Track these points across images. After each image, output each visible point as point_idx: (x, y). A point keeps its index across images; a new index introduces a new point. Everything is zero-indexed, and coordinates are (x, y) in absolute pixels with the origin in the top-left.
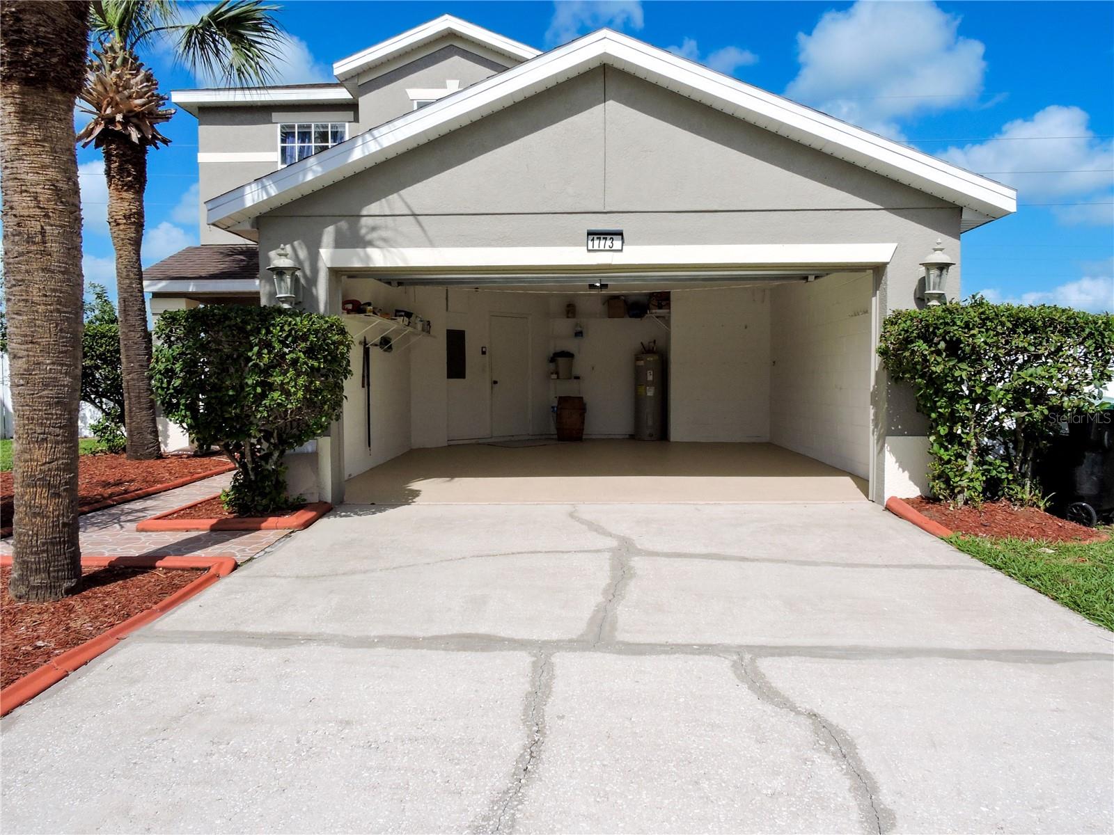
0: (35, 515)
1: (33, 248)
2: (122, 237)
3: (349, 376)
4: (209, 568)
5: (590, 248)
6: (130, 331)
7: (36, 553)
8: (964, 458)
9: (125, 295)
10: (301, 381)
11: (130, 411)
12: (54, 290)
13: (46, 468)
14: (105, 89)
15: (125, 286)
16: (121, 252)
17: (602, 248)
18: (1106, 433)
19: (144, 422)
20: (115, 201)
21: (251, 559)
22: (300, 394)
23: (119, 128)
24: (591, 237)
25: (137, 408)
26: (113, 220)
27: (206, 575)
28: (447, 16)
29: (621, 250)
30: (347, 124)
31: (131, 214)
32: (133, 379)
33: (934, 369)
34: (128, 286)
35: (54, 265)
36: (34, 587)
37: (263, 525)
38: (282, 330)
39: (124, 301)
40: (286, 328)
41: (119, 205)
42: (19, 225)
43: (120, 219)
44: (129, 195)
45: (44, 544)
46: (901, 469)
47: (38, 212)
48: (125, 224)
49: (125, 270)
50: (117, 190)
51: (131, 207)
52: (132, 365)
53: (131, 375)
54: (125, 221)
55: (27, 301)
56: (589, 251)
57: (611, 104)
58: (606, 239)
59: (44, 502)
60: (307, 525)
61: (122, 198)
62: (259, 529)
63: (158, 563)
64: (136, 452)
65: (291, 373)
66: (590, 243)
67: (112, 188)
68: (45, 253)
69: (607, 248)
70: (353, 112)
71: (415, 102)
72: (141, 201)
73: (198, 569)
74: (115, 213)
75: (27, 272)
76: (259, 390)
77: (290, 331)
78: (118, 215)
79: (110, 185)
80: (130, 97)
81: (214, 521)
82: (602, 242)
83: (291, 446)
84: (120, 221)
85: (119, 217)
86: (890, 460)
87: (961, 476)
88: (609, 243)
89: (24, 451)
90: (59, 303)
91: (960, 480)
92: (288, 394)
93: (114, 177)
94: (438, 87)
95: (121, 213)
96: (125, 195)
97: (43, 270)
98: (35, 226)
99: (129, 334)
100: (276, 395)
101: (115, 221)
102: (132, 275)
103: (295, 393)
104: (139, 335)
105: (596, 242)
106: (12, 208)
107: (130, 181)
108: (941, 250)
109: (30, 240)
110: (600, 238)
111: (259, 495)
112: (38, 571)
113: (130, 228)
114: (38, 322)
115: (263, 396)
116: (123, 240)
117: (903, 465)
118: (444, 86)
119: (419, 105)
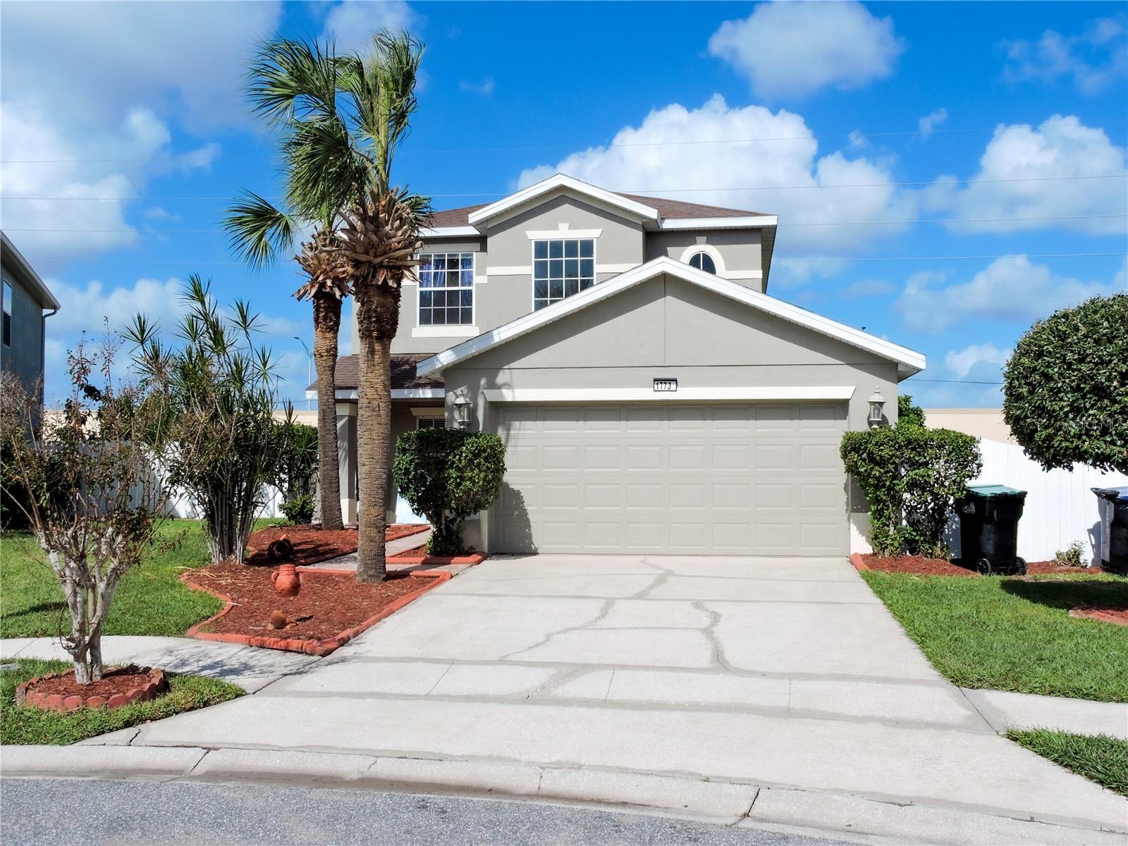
0: (371, 541)
1: (375, 413)
2: (324, 365)
3: (505, 472)
4: (439, 577)
5: (656, 389)
7: (371, 560)
8: (888, 526)
9: (324, 407)
10: (482, 475)
12: (382, 433)
13: (376, 518)
14: (319, 262)
15: (324, 401)
16: (322, 376)
17: (663, 389)
18: (995, 512)
20: (321, 340)
21: (457, 574)
22: (481, 483)
23: (328, 290)
24: (656, 382)
26: (318, 354)
27: (437, 580)
29: (676, 391)
30: (474, 254)
31: (330, 349)
33: (860, 470)
34: (326, 401)
35: (383, 421)
36: (370, 576)
37: (452, 561)
38: (473, 446)
39: (324, 412)
40: (475, 445)
41: (323, 342)
42: (369, 403)
43: (323, 352)
44: (329, 335)
45: (374, 555)
46: (860, 535)
47: (377, 396)
48: (325, 356)
49: (324, 389)
50: (322, 332)
51: (330, 343)
52: (327, 459)
54: (325, 354)
55: (370, 438)
56: (655, 391)
57: (669, 298)
58: (666, 383)
59: (375, 535)
60: (479, 562)
61: (324, 338)
62: (450, 564)
63: (411, 574)
64: (327, 524)
65: (476, 471)
66: (656, 386)
67: (318, 330)
68: (379, 416)
69: (667, 389)
70: (479, 244)
71: (533, 242)
72: (336, 338)
73: (433, 577)
74: (320, 349)
75: (372, 425)
76: (458, 480)
77: (477, 447)
78: (322, 350)
80: (336, 267)
81: (423, 559)
82: (664, 385)
83: (469, 514)
84: (323, 354)
86: (853, 528)
87: (887, 537)
88: (668, 386)
89: (367, 510)
90: (383, 439)
91: (886, 540)
92: (473, 482)
93: (321, 322)
94: (552, 229)
95: (324, 349)
96: (326, 335)
97: (378, 424)
98: (375, 403)
100: (468, 483)
101: (320, 354)
102: (329, 393)
103: (478, 482)
105: (660, 385)
106: (366, 395)
107: (330, 325)
108: (878, 393)
109: (373, 410)
110: (662, 383)
111: (449, 544)
112: (372, 568)
113: (329, 359)
114: (375, 449)
115: (460, 484)
116: (324, 367)
117: (862, 532)
118: (557, 229)
119: (536, 243)
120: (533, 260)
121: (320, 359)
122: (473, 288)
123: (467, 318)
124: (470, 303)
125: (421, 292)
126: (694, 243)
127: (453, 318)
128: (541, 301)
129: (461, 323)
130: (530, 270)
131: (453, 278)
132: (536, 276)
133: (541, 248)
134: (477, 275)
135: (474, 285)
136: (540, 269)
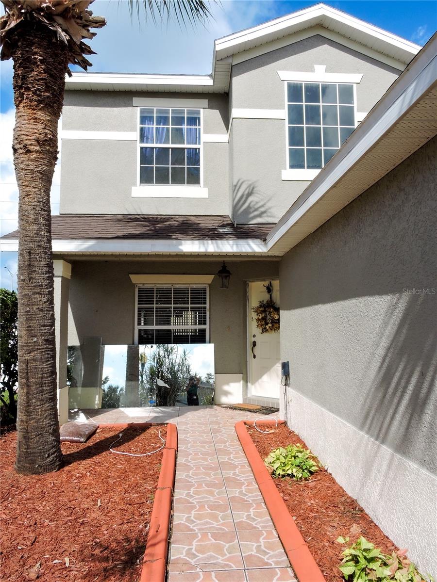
6: (35, 293)
9: (31, 245)
11: (28, 404)
16: (28, 189)
19: (45, 418)
20: (27, 122)
25: (38, 399)
26: (21, 146)
28: (321, 5)
30: (202, 110)
31: (46, 140)
32: (35, 360)
34: (36, 234)
39: (30, 253)
41: (31, 126)
43: (31, 145)
48: (37, 151)
49: (32, 212)
50: (30, 107)
51: (47, 131)
52: (35, 339)
53: (32, 354)
54: (37, 148)
61: (36, 119)
64: (33, 462)
67: (22, 105)
70: (207, 100)
71: (286, 83)
74: (25, 137)
78: (30, 140)
79: (21, 102)
84: (33, 147)
85: (30, 142)
94: (306, 71)
95: (34, 137)
96: (40, 114)
99: (33, 297)
101: (25, 146)
102: (41, 220)
104: (45, 299)
107: (48, 97)
113: (43, 158)
116: (33, 172)
118: (313, 70)
119: (289, 85)
120: (286, 103)
121: (25, 157)
122: (201, 146)
123: (194, 178)
124: (197, 162)
125: (142, 148)
127: (178, 179)
128: (296, 150)
129: (187, 184)
130: (283, 114)
131: (178, 135)
132: (290, 121)
133: (295, 91)
134: (206, 132)
135: (202, 142)
136: (295, 115)
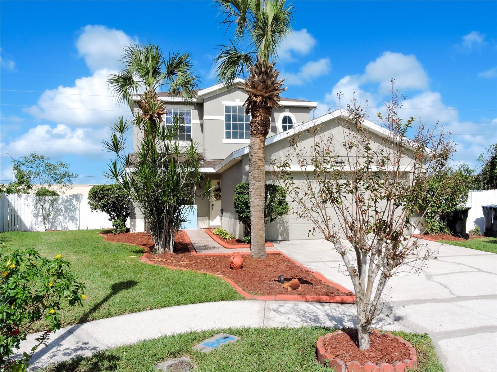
0: (261, 237)
4: (280, 254)
5: (336, 166)
7: (262, 247)
18: (463, 216)
29: (344, 167)
30: (192, 110)
36: (262, 255)
57: (340, 127)
68: (263, 174)
70: (197, 106)
71: (224, 106)
94: (232, 101)
112: (262, 251)
118: (235, 101)
119: (226, 106)
120: (225, 114)
122: (191, 125)
123: (188, 138)
124: (190, 132)
126: (284, 111)
127: (182, 138)
128: (228, 132)
129: (186, 140)
130: (224, 118)
132: (226, 121)
133: (228, 109)
134: (193, 119)
136: (228, 118)
